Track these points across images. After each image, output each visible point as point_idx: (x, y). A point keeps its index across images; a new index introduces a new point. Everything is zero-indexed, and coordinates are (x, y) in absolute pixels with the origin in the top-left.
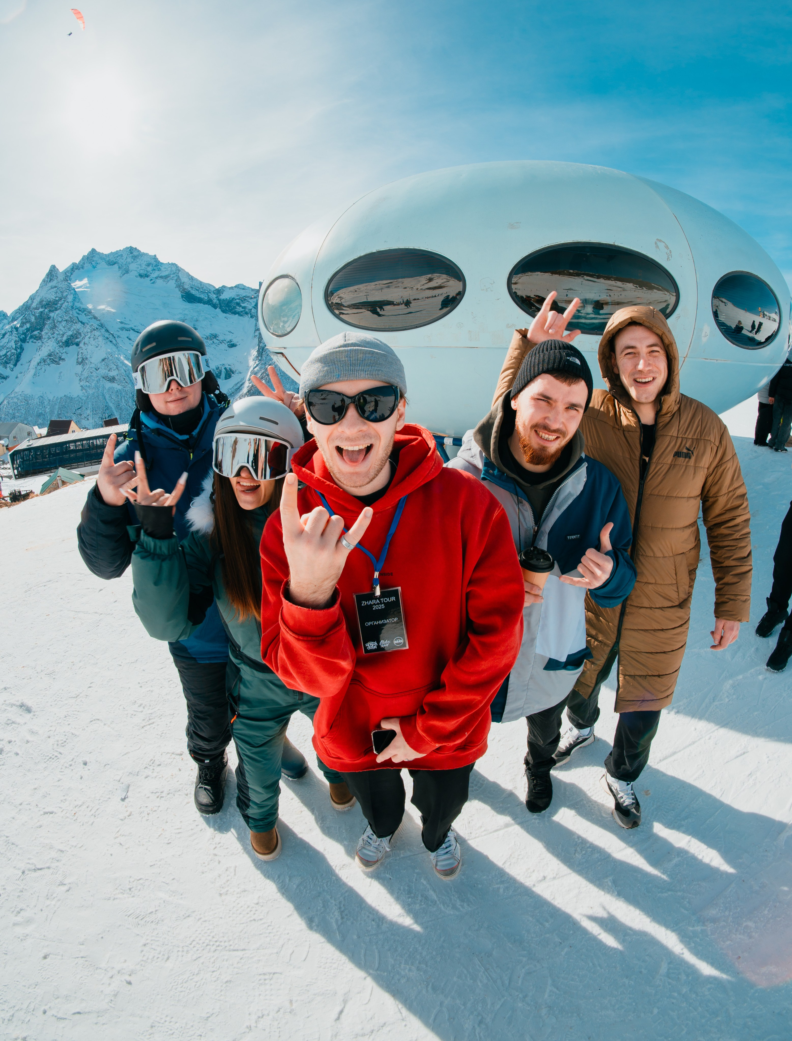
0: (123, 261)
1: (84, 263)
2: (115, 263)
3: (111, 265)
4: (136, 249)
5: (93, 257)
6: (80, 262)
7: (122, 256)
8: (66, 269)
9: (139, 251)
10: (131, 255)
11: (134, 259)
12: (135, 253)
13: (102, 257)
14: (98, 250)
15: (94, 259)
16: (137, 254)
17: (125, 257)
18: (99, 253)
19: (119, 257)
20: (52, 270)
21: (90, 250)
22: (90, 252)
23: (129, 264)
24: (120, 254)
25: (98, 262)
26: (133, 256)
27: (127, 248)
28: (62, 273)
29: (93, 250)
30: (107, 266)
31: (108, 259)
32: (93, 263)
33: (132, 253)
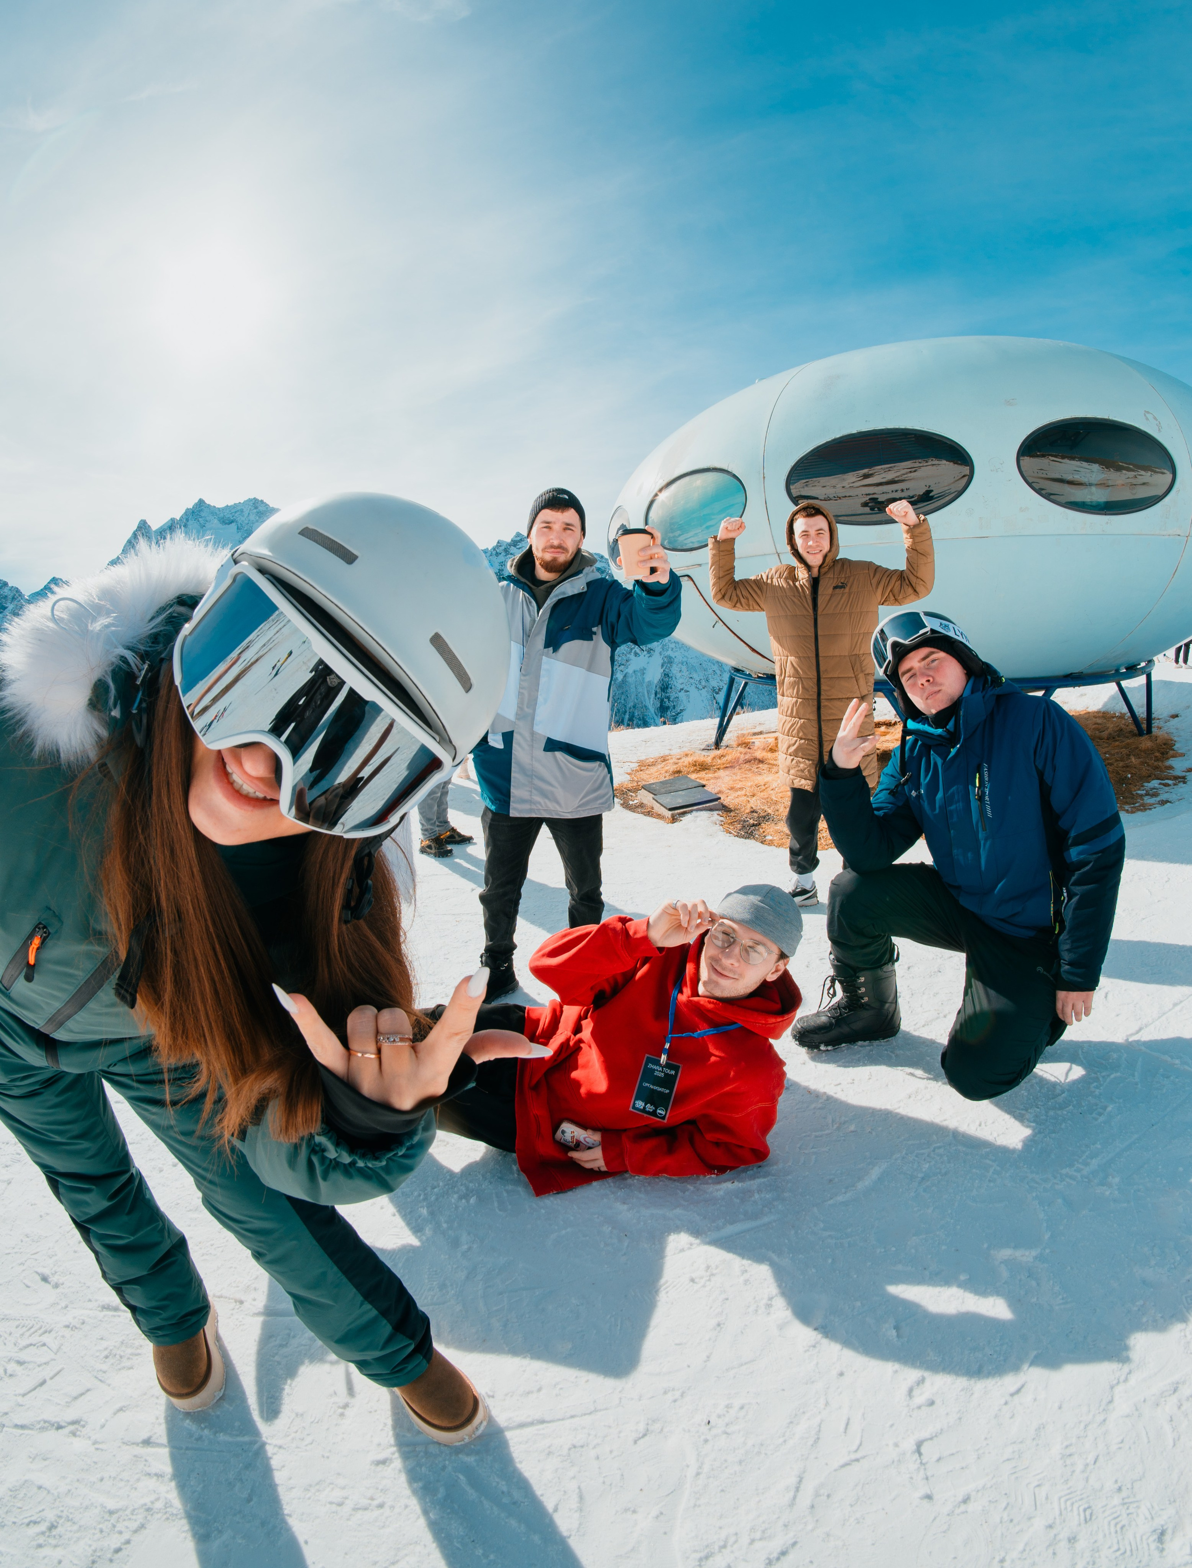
0: (243, 519)
1: (187, 520)
2: (231, 522)
3: (226, 524)
4: (262, 501)
5: (200, 511)
6: (182, 517)
7: (242, 511)
8: (161, 527)
9: (267, 505)
10: (255, 511)
11: (260, 517)
12: (261, 508)
13: (213, 510)
14: (207, 502)
15: (203, 514)
16: (264, 509)
17: (246, 513)
18: (209, 505)
19: (238, 513)
20: (141, 528)
21: (197, 501)
22: (196, 504)
23: (253, 523)
24: (239, 508)
25: (207, 518)
26: (258, 513)
27: (250, 500)
28: (155, 532)
29: (201, 501)
30: (220, 526)
31: (222, 515)
32: (200, 519)
33: (256, 508)
